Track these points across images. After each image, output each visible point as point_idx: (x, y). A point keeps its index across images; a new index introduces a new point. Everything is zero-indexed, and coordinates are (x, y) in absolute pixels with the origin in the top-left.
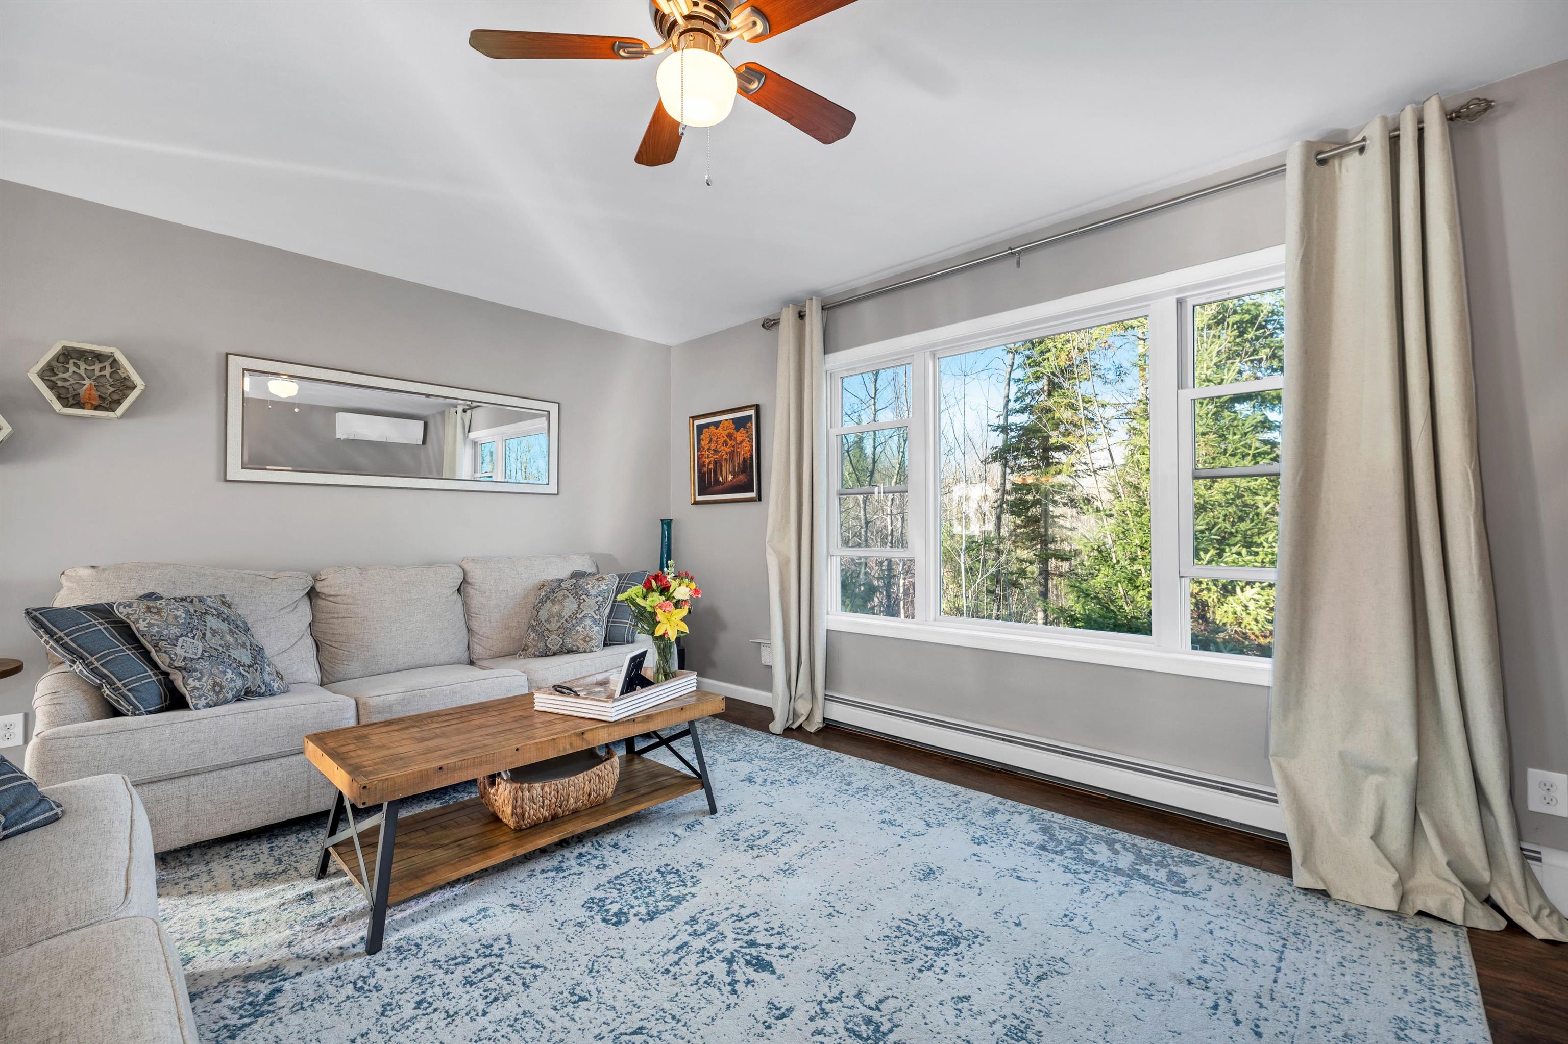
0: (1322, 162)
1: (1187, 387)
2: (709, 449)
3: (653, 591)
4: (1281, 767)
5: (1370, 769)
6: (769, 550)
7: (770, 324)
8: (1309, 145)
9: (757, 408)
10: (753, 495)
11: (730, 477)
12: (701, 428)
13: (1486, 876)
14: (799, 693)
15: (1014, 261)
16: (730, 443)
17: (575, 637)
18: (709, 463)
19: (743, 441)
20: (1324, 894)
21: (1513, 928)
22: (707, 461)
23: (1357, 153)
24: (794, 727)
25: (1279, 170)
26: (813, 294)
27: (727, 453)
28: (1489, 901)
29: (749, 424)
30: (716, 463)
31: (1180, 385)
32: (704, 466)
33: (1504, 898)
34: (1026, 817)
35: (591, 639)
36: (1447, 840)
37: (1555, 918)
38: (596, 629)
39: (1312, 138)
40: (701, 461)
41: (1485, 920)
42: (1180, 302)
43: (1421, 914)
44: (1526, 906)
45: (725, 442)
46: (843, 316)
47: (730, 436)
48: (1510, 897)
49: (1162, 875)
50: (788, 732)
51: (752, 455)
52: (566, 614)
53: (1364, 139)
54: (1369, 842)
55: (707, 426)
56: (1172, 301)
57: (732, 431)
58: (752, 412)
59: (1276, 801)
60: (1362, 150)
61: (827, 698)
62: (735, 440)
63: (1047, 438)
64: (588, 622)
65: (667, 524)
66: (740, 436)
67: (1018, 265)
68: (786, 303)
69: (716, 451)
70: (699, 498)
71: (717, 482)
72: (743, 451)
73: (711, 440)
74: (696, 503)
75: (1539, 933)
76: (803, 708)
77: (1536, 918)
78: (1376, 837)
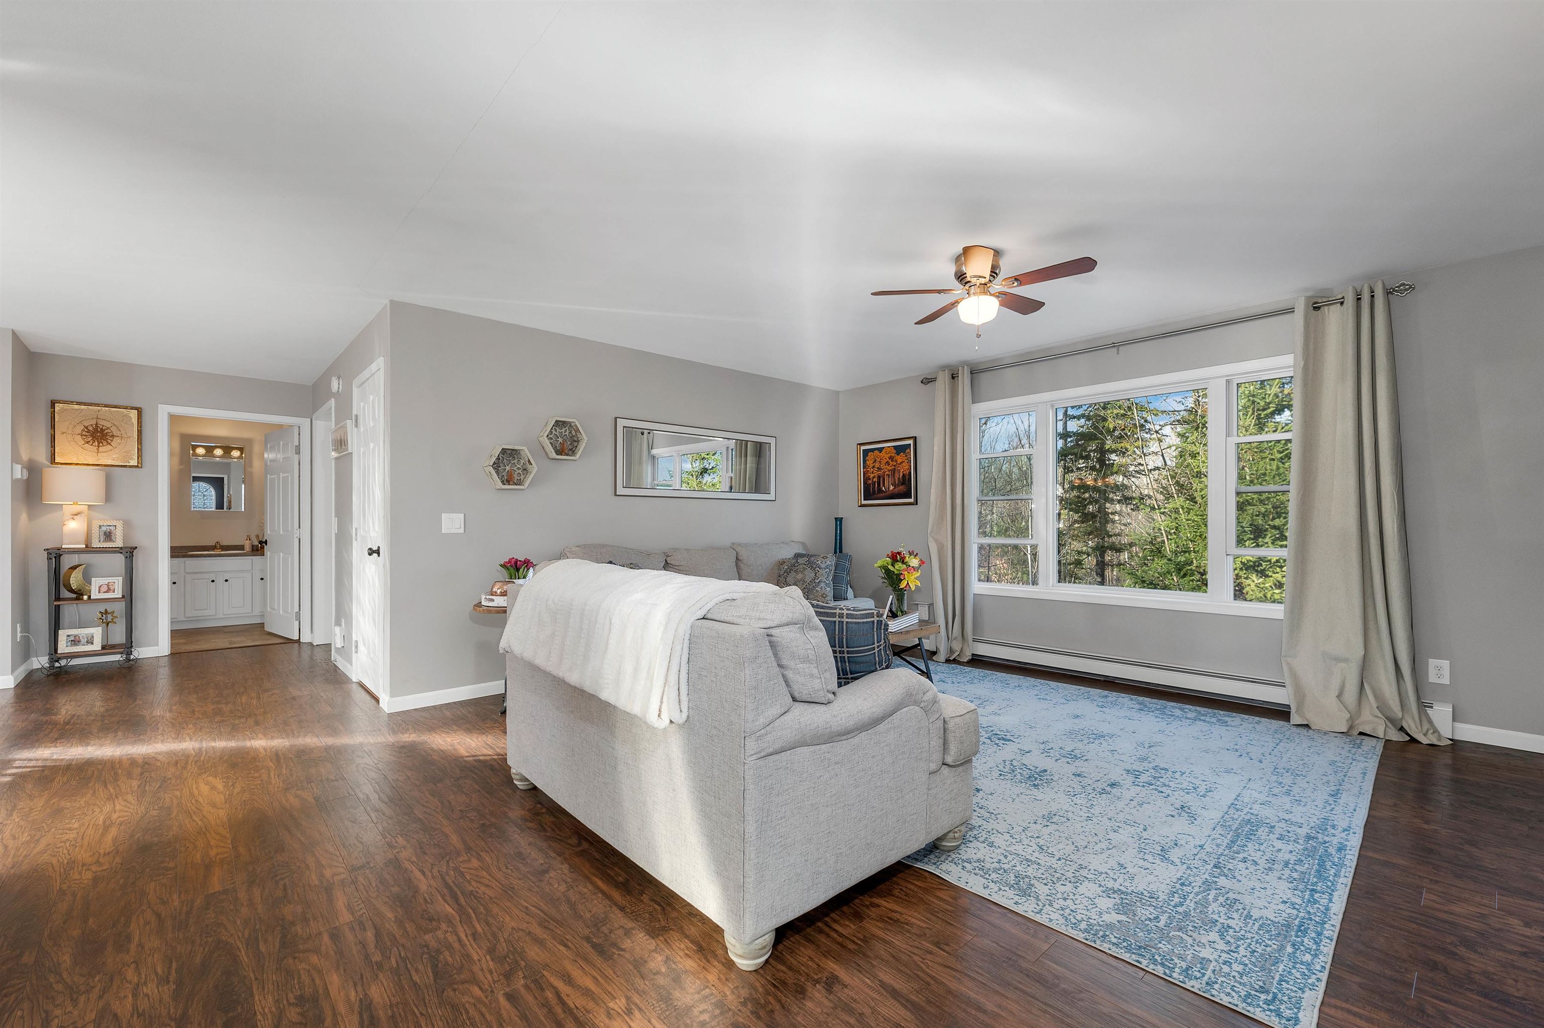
0: (1317, 309)
1: (1232, 436)
2: (874, 467)
3: (898, 561)
4: (1288, 664)
5: (1338, 660)
6: (930, 539)
7: (927, 381)
8: (1308, 298)
9: (915, 439)
10: (912, 500)
11: (892, 488)
12: (866, 452)
13: (1400, 715)
14: (954, 636)
15: (1115, 349)
16: (891, 463)
17: (816, 594)
18: (874, 477)
19: (903, 462)
20: (1307, 726)
21: (1413, 740)
22: (872, 476)
23: (1339, 305)
24: (951, 659)
25: (1290, 311)
26: (965, 363)
27: (889, 471)
28: (1402, 729)
29: (908, 450)
30: (879, 477)
31: (1228, 434)
32: (870, 479)
33: (1409, 726)
34: (1128, 699)
35: (827, 596)
36: (1378, 696)
37: (1436, 735)
38: (828, 589)
39: (1310, 294)
40: (867, 475)
41: (1395, 736)
42: (1228, 382)
43: (1361, 734)
44: (1420, 728)
45: (887, 462)
46: (984, 378)
47: (891, 458)
48: (1413, 725)
49: (1214, 720)
50: (948, 661)
51: (910, 472)
52: (808, 580)
53: (1343, 298)
54: (1335, 700)
55: (873, 450)
56: (1223, 381)
57: (893, 455)
58: (911, 442)
59: (1284, 686)
60: (1342, 303)
61: (974, 640)
62: (896, 461)
63: (1104, 444)
64: (823, 585)
65: (839, 521)
66: (899, 459)
67: (1118, 353)
68: (943, 368)
69: (879, 469)
70: (864, 502)
71: (880, 491)
72: (903, 469)
73: (875, 460)
74: (862, 506)
75: (1425, 741)
76: (957, 646)
77: (1425, 735)
78: (1339, 696)
